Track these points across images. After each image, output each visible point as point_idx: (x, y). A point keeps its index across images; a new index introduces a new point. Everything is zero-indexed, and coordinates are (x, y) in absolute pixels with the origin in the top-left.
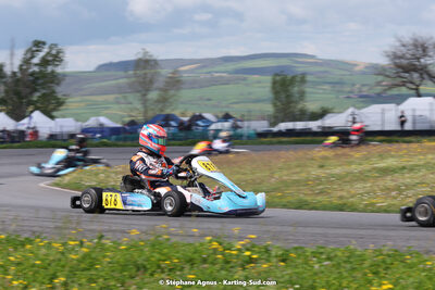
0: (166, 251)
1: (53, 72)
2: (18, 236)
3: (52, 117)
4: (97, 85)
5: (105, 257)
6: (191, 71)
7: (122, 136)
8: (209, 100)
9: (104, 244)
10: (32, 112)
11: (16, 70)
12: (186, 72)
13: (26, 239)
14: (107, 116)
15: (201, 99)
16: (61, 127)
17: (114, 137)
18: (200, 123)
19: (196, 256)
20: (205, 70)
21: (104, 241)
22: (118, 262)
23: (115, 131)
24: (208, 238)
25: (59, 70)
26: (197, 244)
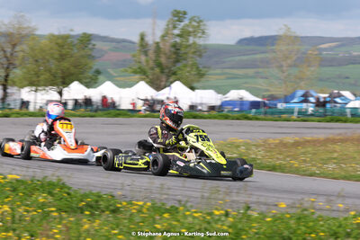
0: (311, 224)
1: (194, 43)
2: (163, 204)
3: (193, 88)
4: (237, 58)
5: (250, 228)
6: (331, 49)
7: (262, 110)
8: (347, 78)
9: (250, 216)
10: (172, 83)
11: (158, 40)
12: (325, 49)
13: (172, 207)
14: (247, 89)
15: (339, 77)
16: (202, 98)
17: (254, 110)
18: (338, 100)
19: (340, 230)
20: (343, 49)
21: (249, 212)
22: (264, 234)
23: (255, 105)
24: (353, 213)
25: (200, 42)
26: (341, 219)
